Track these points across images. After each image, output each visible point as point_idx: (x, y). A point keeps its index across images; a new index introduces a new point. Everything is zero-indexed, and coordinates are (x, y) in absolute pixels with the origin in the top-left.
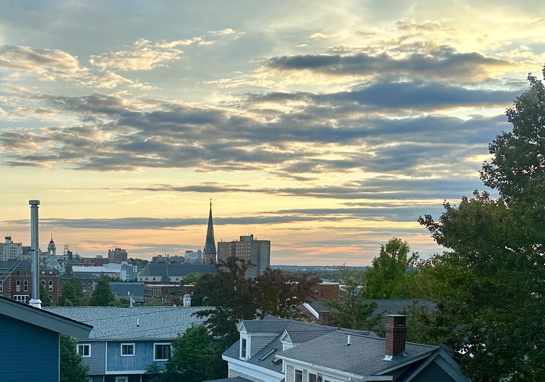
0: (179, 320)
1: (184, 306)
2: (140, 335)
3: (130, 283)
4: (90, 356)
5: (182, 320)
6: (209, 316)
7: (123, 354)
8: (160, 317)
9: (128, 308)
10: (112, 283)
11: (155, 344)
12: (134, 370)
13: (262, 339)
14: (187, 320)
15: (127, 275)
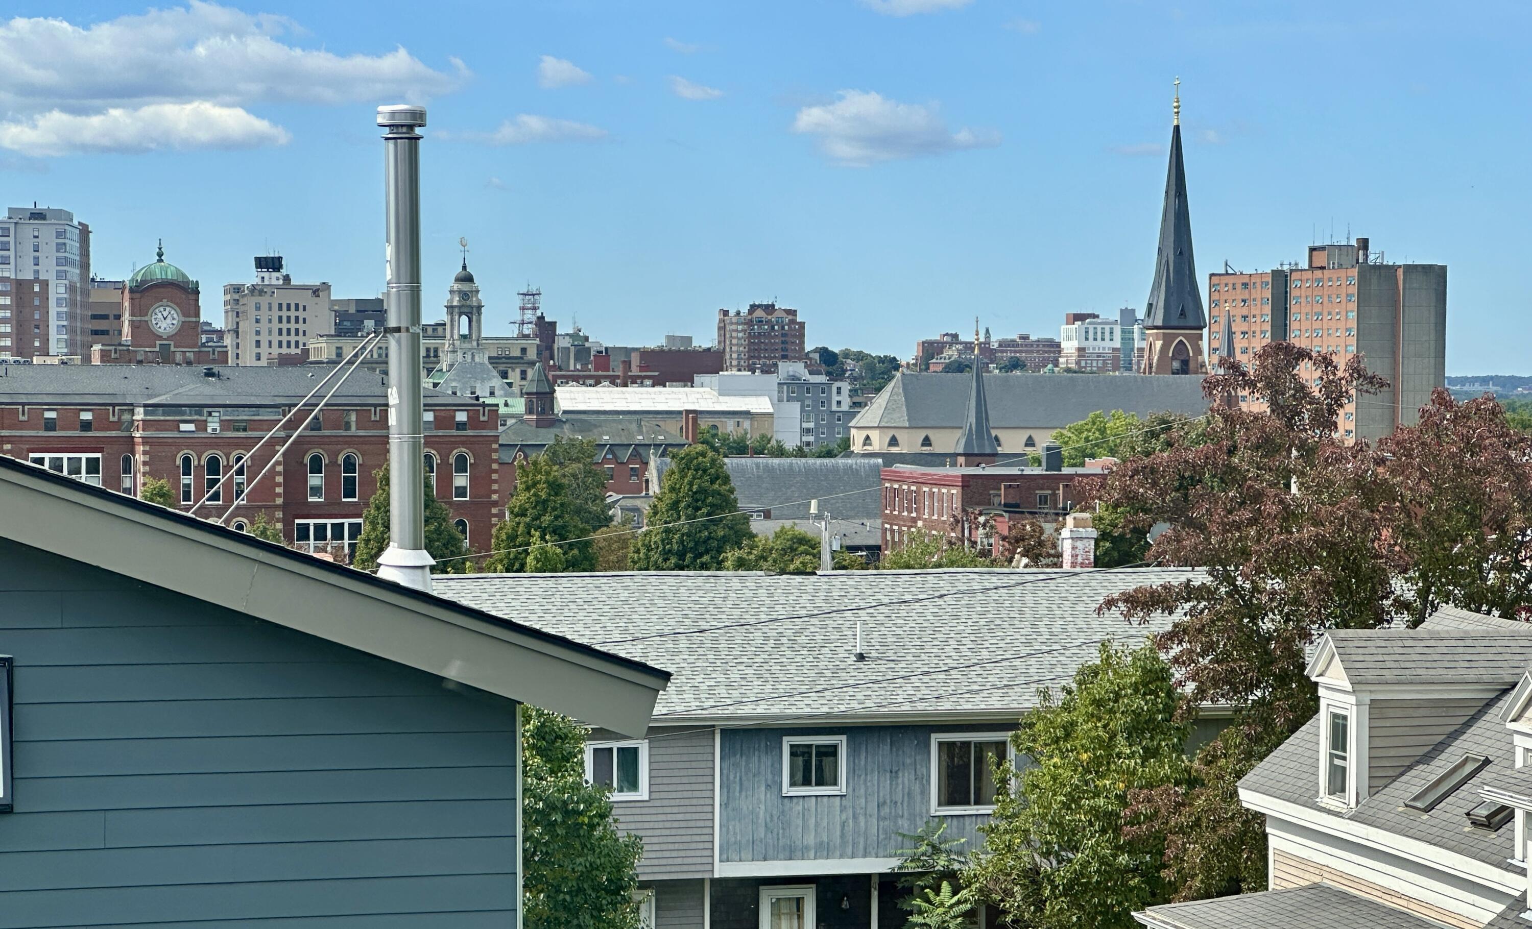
0: (1043, 630)
1: (1067, 567)
2: (868, 697)
3: (819, 461)
4: (643, 792)
5: (1056, 629)
6: (1179, 610)
7: (793, 784)
8: (957, 617)
9: (813, 578)
10: (735, 460)
11: (936, 738)
12: (841, 857)
13: (1421, 712)
14: (1080, 630)
15: (805, 425)
